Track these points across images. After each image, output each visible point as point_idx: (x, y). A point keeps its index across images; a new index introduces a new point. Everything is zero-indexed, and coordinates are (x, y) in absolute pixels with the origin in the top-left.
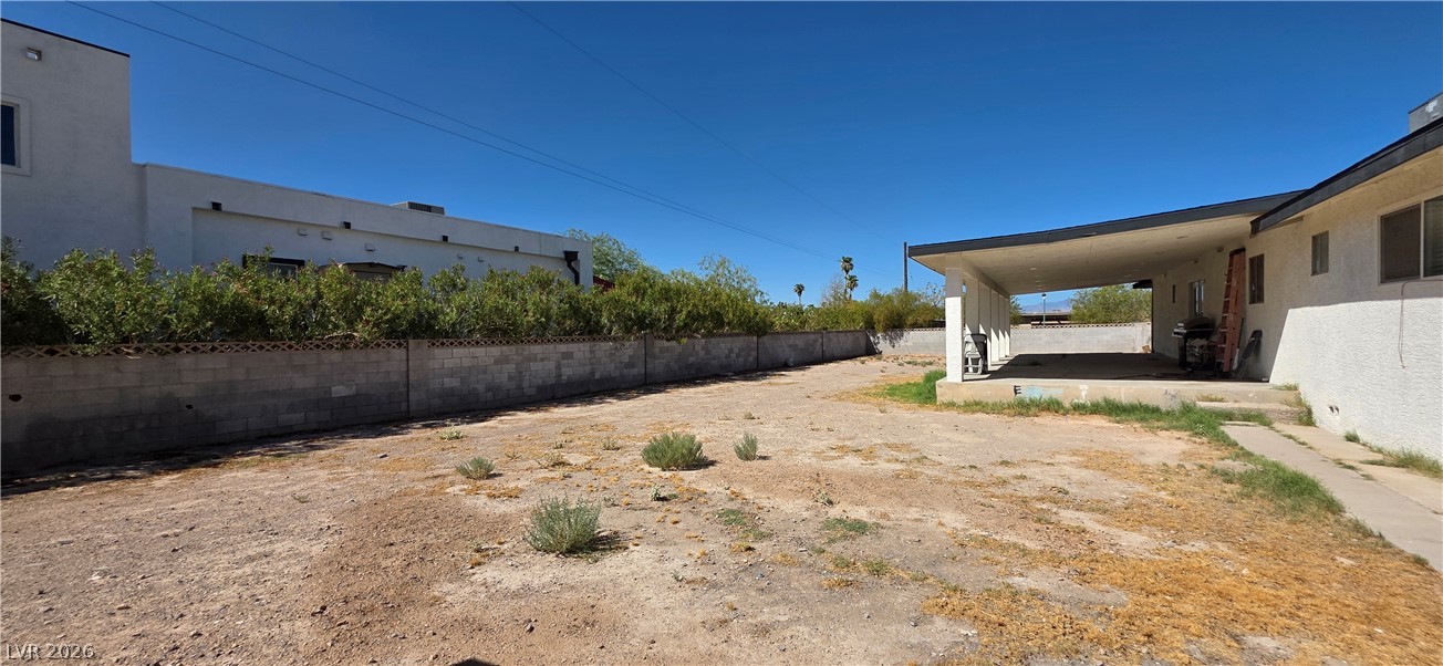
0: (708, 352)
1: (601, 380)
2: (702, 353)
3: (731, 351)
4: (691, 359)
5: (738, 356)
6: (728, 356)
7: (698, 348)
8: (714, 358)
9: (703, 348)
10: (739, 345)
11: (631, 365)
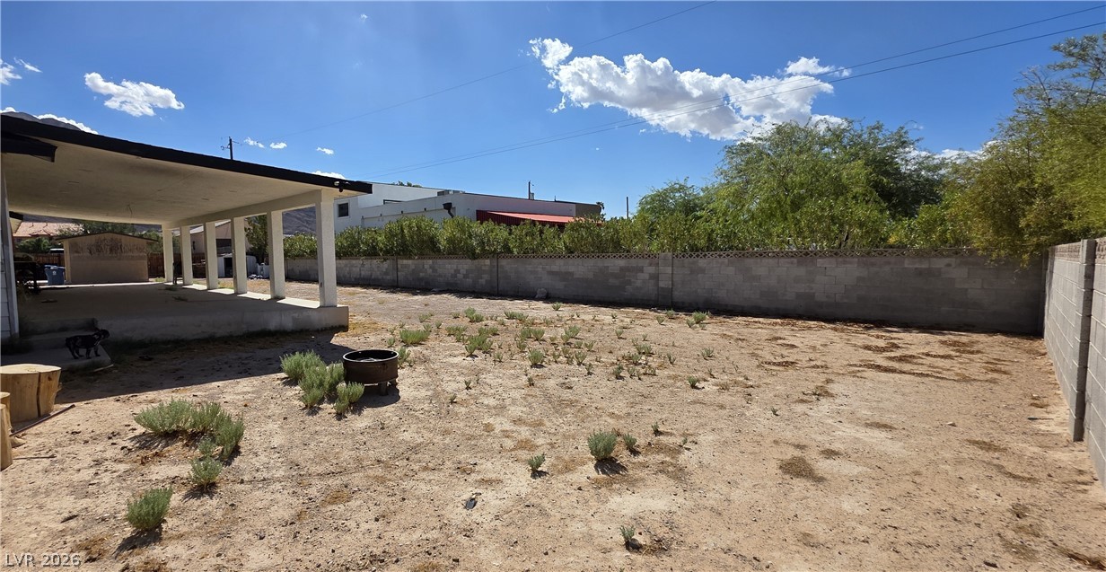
0: (435, 270)
1: (374, 280)
2: (430, 271)
3: (457, 271)
4: (422, 275)
5: (466, 276)
6: (454, 276)
7: (426, 266)
8: (440, 276)
9: (431, 267)
10: (466, 267)
11: (386, 273)
